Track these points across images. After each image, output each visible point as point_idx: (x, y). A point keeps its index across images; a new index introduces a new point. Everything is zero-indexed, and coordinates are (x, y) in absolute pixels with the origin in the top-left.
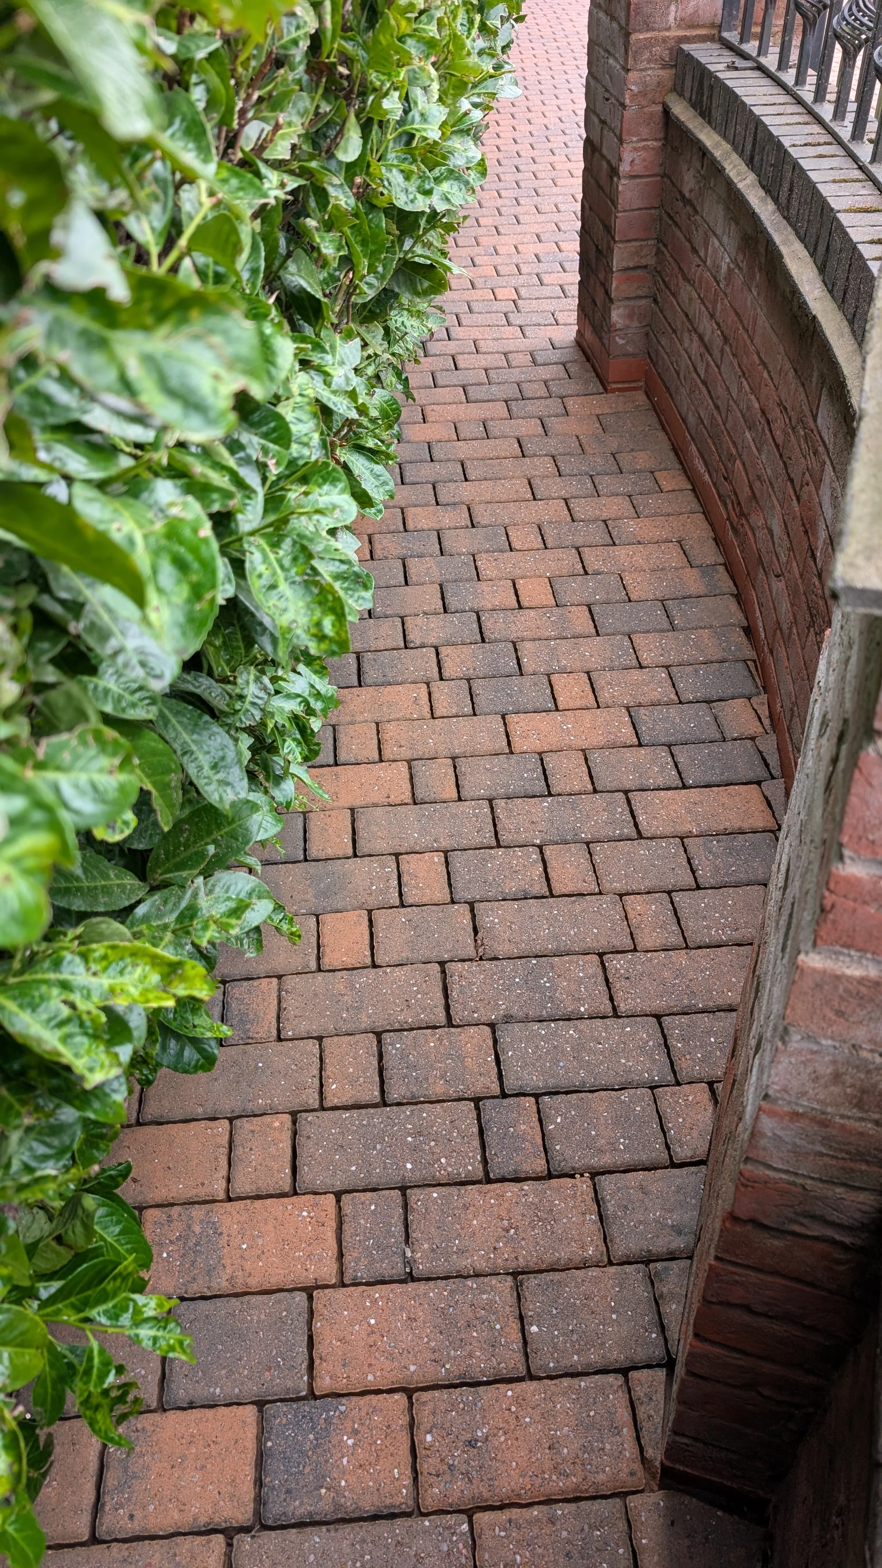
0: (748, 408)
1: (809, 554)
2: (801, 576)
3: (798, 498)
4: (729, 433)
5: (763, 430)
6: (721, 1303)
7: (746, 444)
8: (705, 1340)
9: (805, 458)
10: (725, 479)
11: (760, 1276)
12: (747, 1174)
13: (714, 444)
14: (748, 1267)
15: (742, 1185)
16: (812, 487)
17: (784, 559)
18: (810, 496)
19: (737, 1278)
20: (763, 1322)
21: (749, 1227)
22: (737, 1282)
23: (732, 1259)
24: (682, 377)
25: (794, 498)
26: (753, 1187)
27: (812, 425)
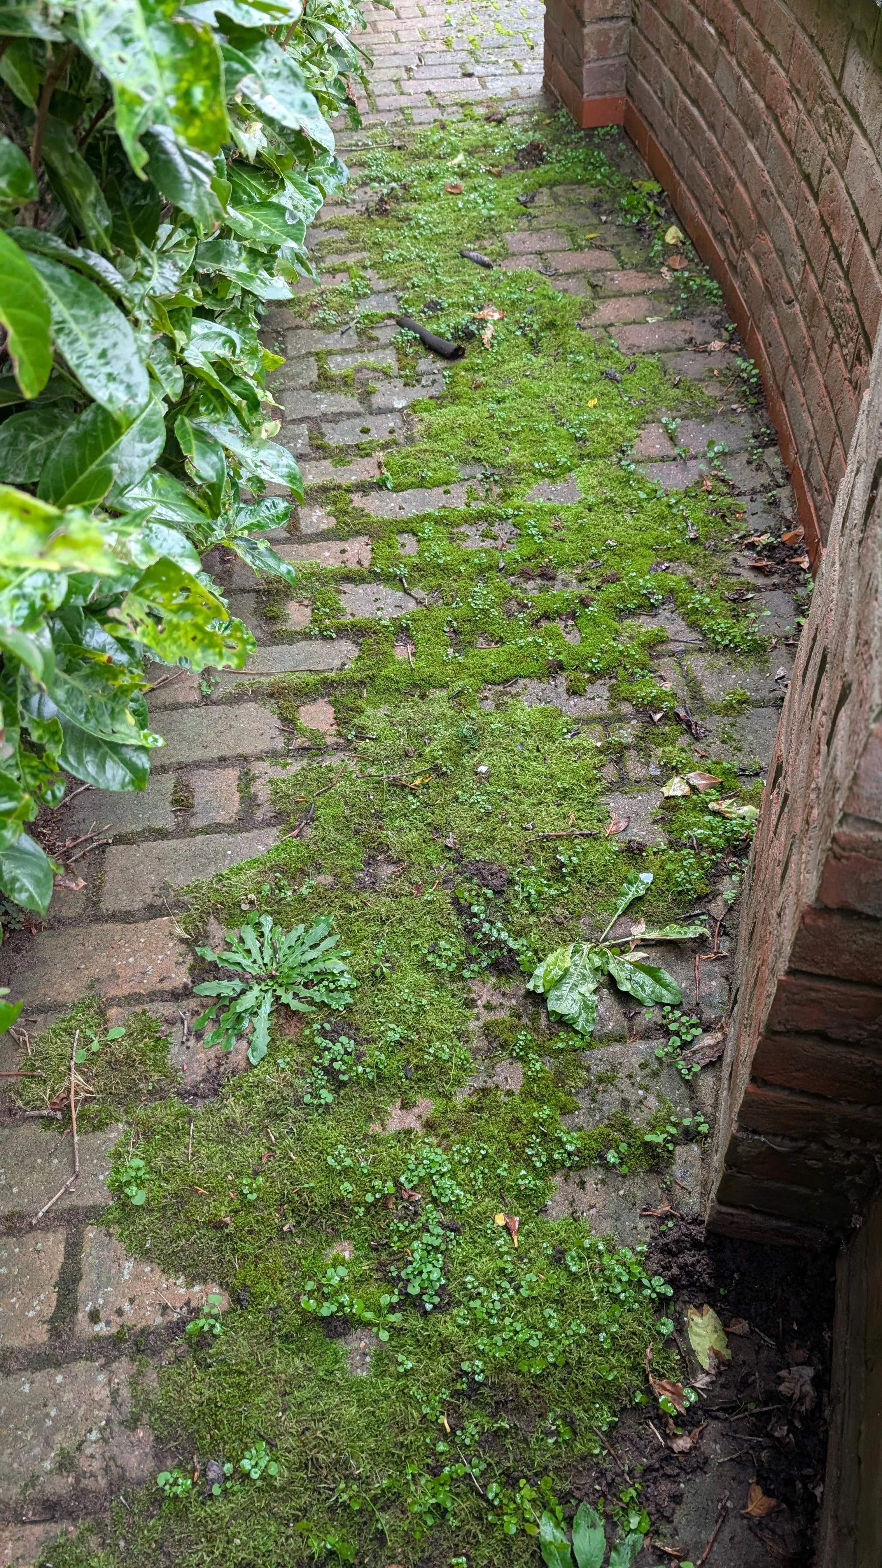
0: (750, 111)
1: (832, 255)
2: (821, 287)
3: (816, 196)
4: (726, 153)
5: (769, 131)
6: (787, 1033)
7: (748, 158)
8: (766, 1083)
9: (825, 141)
10: (722, 212)
11: (842, 989)
12: (843, 839)
13: (709, 173)
14: (829, 978)
15: (835, 857)
16: (835, 171)
17: (797, 278)
18: (833, 183)
19: (813, 995)
20: (839, 1051)
21: (836, 920)
22: (812, 1001)
23: (810, 970)
24: (667, 104)
25: (810, 198)
26: (848, 858)
27: (834, 93)
